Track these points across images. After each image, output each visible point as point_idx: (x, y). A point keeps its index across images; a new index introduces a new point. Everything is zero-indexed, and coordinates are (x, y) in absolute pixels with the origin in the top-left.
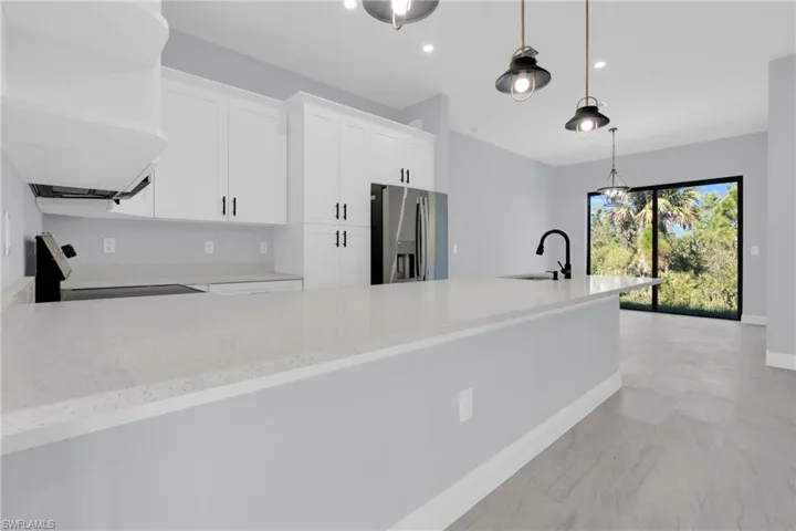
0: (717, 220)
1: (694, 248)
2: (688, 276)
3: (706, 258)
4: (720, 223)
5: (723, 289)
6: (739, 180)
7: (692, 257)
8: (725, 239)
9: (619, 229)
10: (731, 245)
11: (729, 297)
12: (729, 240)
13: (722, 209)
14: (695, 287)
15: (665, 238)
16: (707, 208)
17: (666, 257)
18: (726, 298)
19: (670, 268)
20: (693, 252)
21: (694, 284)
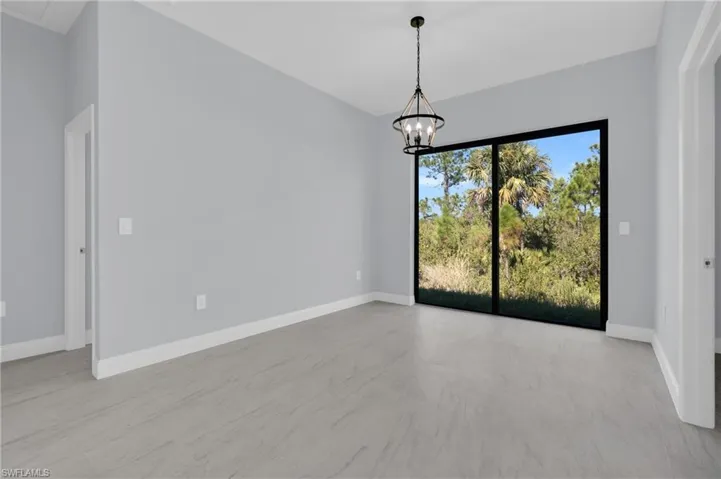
0: (564, 202)
1: (547, 226)
2: (540, 254)
3: (557, 236)
4: (567, 204)
5: (571, 267)
6: (602, 126)
7: (545, 234)
8: (571, 220)
9: (480, 208)
10: (574, 224)
11: (578, 275)
12: (574, 219)
13: (568, 192)
14: (547, 264)
15: (520, 216)
16: (556, 192)
17: (522, 235)
18: (574, 276)
19: (526, 245)
20: (545, 230)
21: (545, 262)
